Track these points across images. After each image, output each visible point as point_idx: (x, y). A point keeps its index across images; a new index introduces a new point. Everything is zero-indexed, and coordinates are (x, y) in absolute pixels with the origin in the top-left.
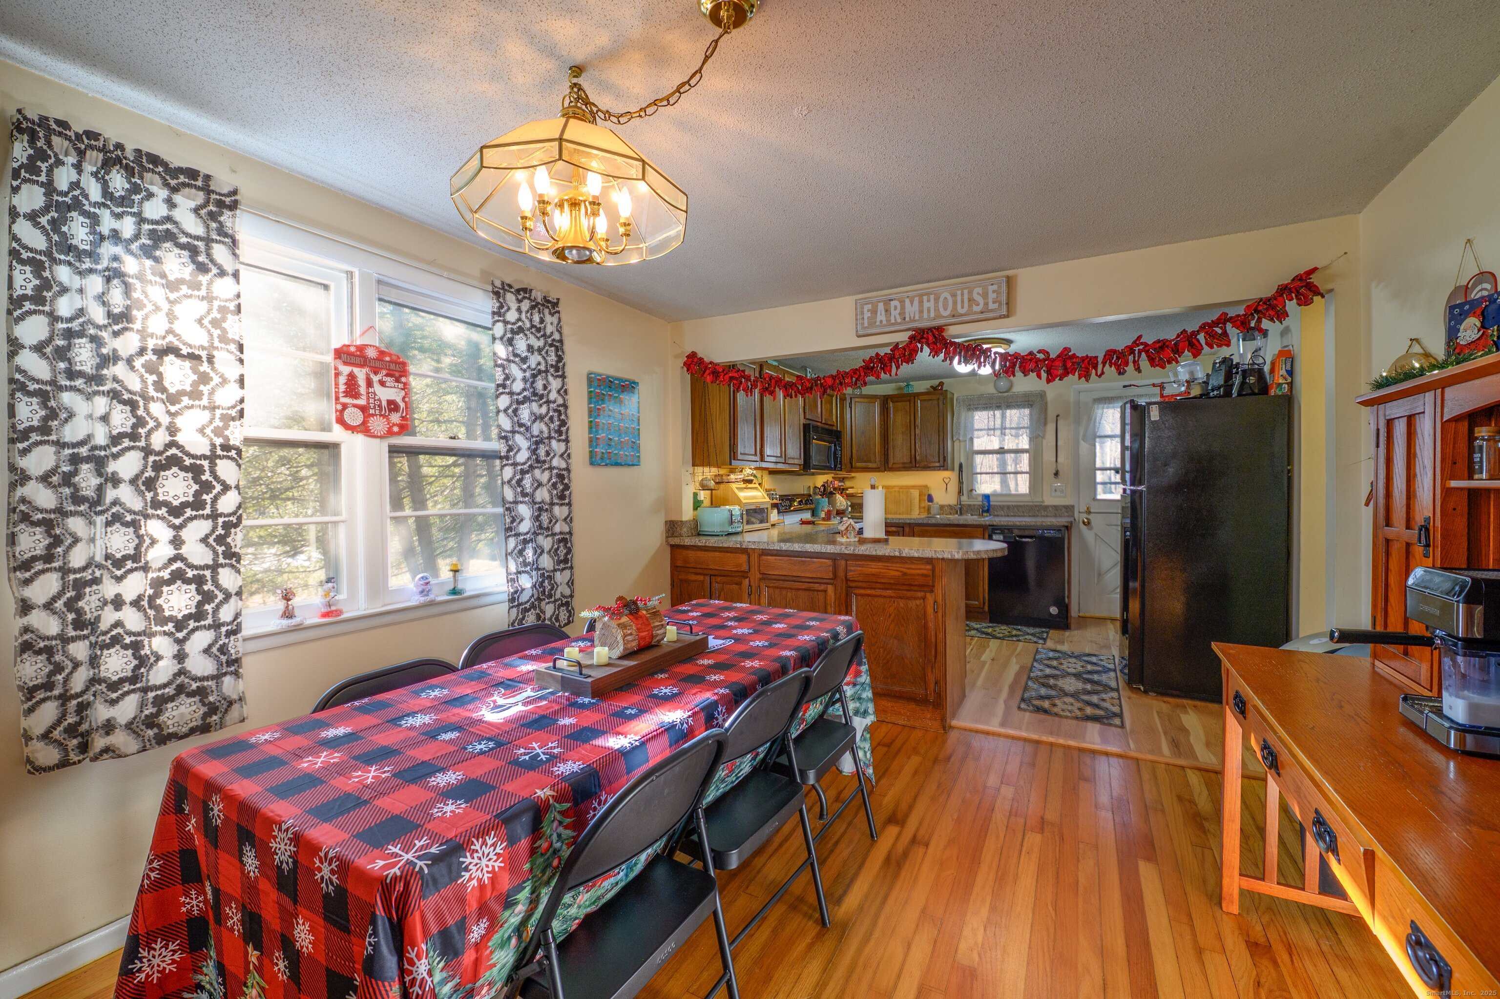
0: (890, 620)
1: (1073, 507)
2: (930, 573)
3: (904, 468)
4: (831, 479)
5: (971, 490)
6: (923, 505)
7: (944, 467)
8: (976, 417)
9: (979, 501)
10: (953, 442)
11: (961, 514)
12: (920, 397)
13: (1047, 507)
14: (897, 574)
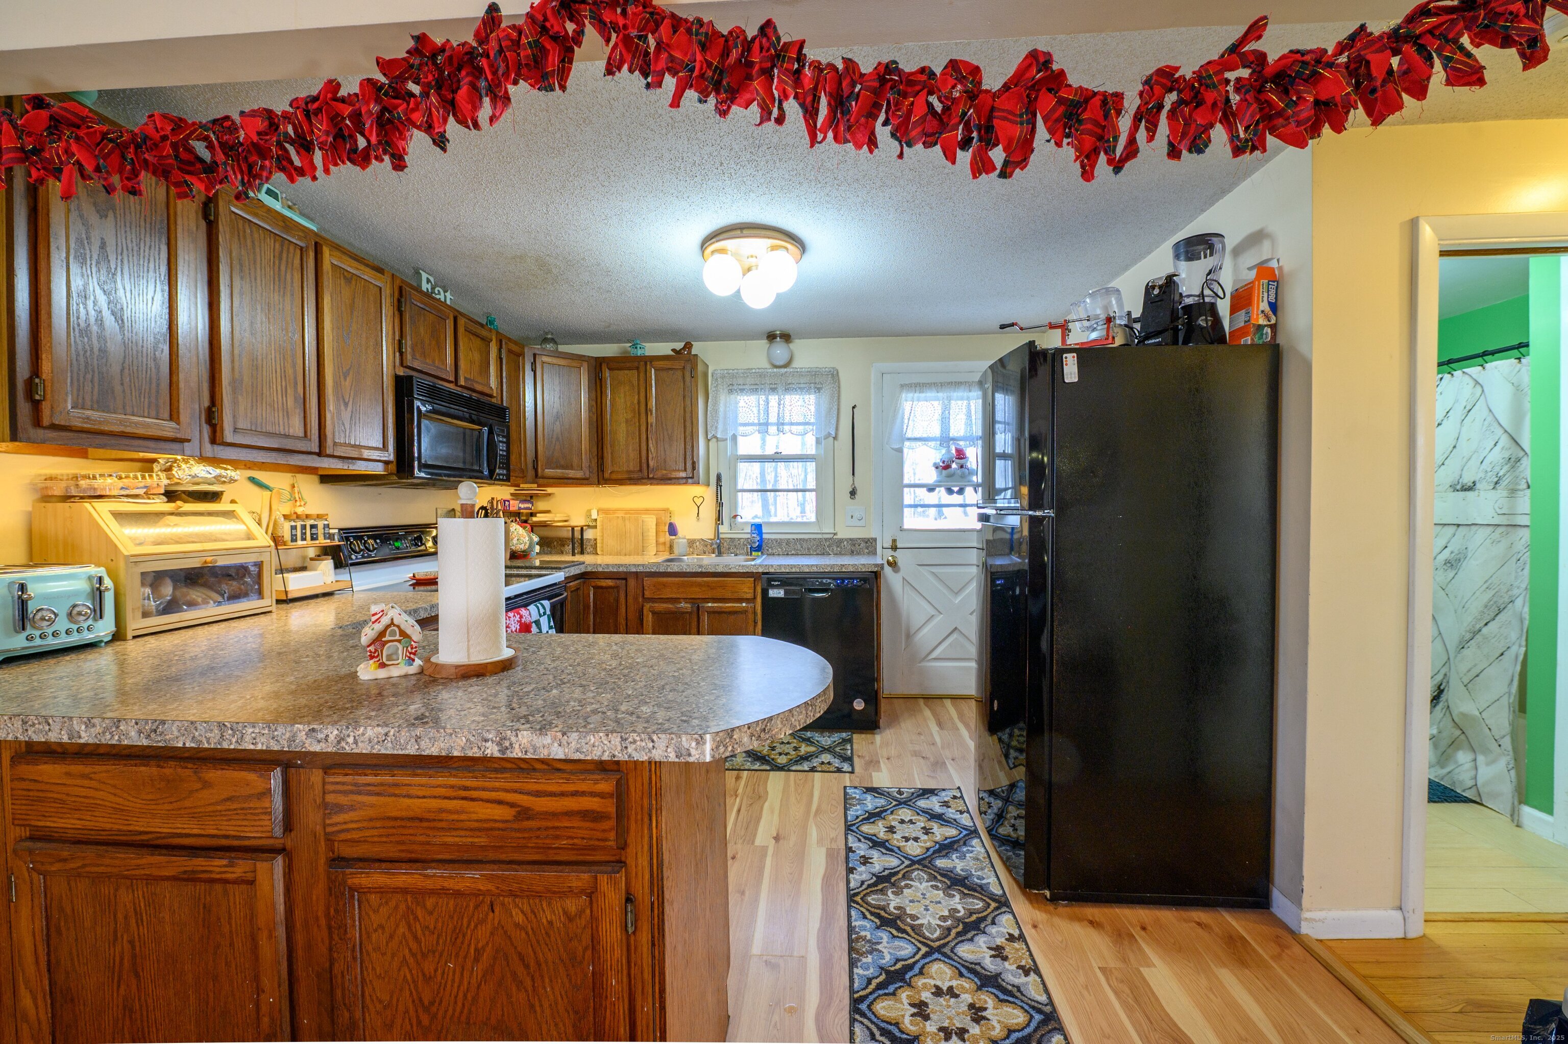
0: (479, 969)
1: (875, 540)
2: (610, 807)
3: (630, 479)
4: (508, 497)
5: (735, 516)
6: (662, 540)
7: (692, 478)
8: (742, 404)
9: (745, 533)
10: (708, 441)
11: (720, 554)
12: (656, 363)
13: (841, 541)
14: (499, 812)
